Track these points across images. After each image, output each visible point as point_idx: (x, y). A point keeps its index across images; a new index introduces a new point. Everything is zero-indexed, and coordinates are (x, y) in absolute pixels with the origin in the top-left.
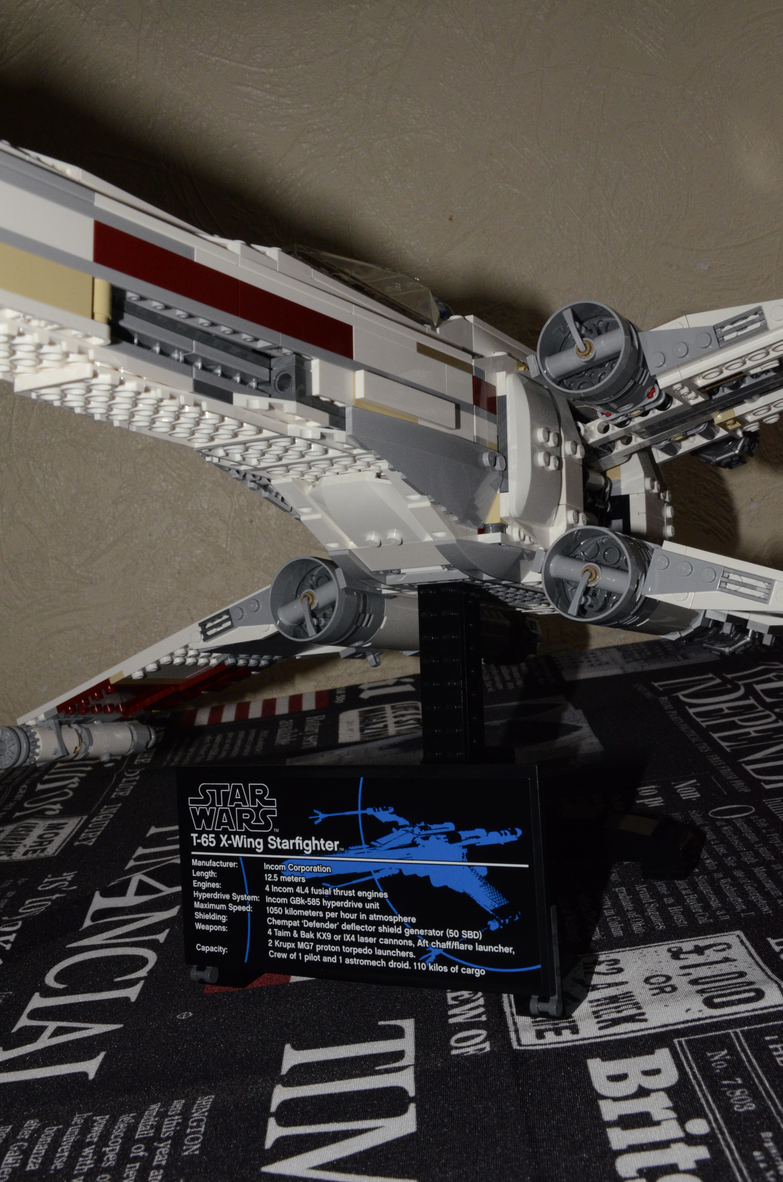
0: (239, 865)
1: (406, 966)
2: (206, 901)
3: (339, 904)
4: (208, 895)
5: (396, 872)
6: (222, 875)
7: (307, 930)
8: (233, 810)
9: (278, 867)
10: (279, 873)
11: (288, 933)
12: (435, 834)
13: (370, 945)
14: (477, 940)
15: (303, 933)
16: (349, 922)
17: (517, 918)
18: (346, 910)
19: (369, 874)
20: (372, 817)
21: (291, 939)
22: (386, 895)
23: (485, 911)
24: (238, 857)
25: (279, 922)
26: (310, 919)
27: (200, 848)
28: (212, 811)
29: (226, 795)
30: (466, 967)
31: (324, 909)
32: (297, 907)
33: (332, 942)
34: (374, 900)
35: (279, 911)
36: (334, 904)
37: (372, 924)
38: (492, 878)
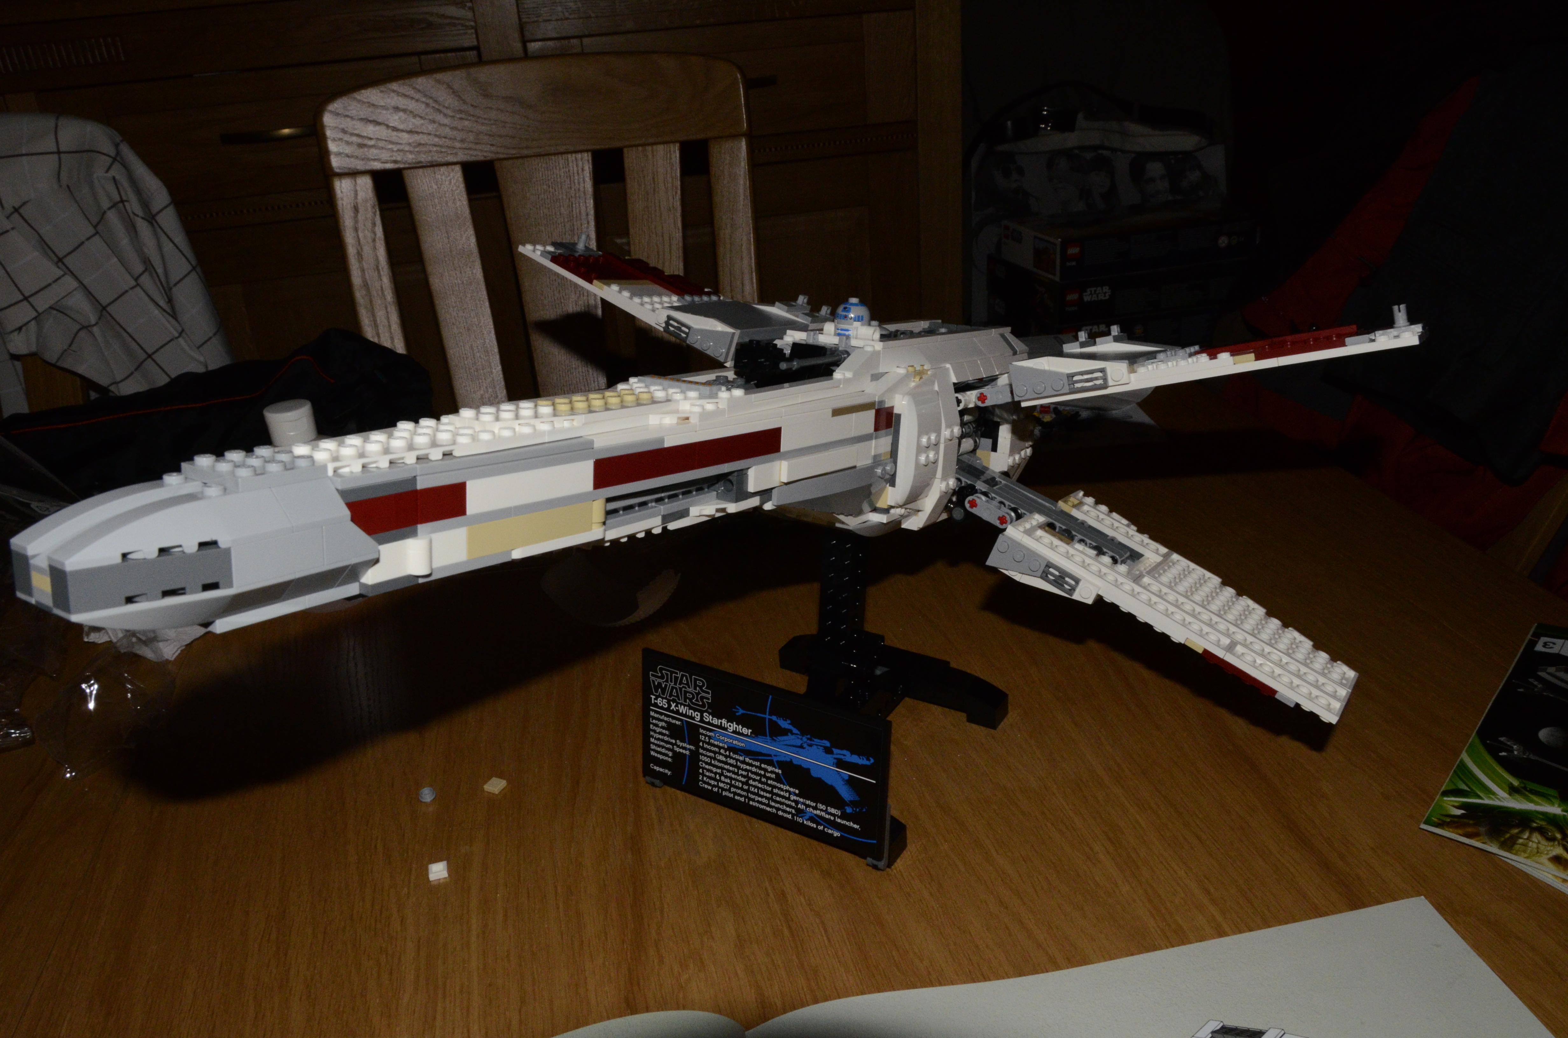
0: (683, 723)
1: (790, 817)
2: (658, 739)
3: (748, 767)
4: (660, 737)
5: (788, 760)
6: (670, 726)
7: (726, 777)
8: (681, 689)
9: (709, 734)
10: (710, 737)
11: (713, 775)
12: (816, 745)
13: (766, 798)
14: (837, 815)
15: (723, 778)
16: (754, 780)
17: (864, 810)
18: (753, 773)
19: (770, 755)
20: (775, 722)
21: (715, 779)
22: (780, 772)
23: (844, 800)
24: (682, 720)
25: (707, 767)
26: (729, 771)
27: (656, 705)
28: (666, 686)
29: (676, 678)
30: (828, 828)
31: (739, 768)
32: (720, 761)
33: (742, 789)
34: (772, 772)
35: (708, 760)
36: (745, 767)
37: (770, 785)
38: (851, 782)
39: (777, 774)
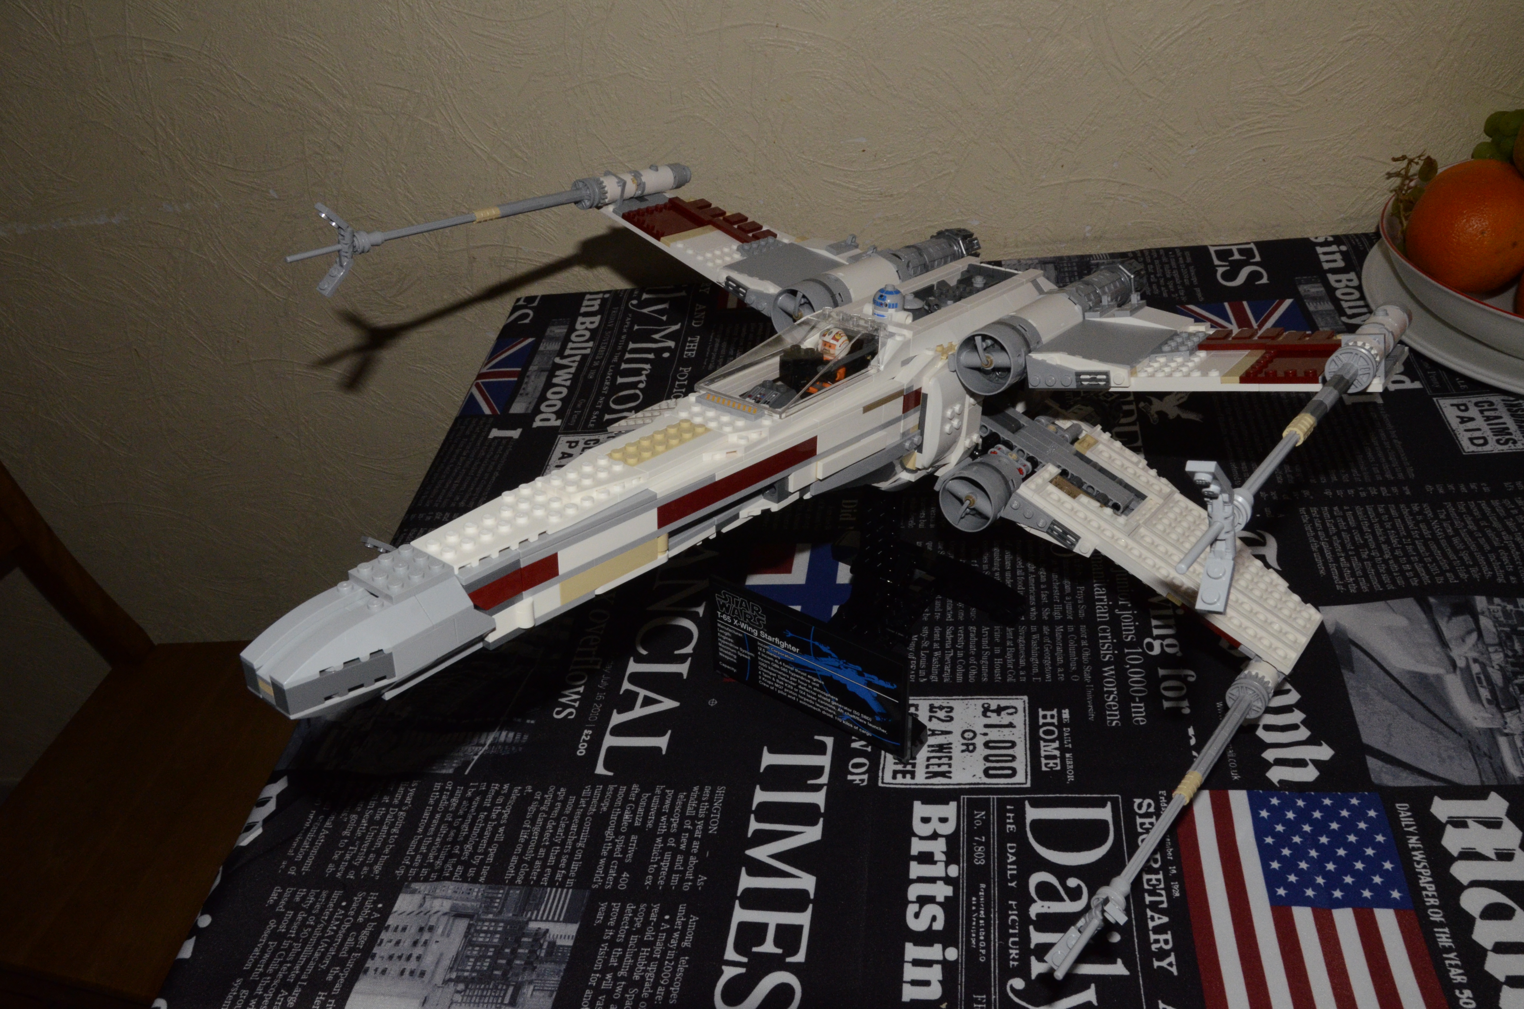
0: (744, 636)
1: (832, 716)
2: (724, 645)
3: (798, 676)
4: (727, 643)
5: (829, 676)
6: (733, 636)
7: (780, 680)
8: (741, 610)
9: (765, 646)
10: (766, 650)
11: (770, 678)
12: (851, 668)
13: (813, 700)
14: (869, 721)
15: (778, 681)
16: (803, 686)
17: (890, 721)
18: (801, 681)
19: (814, 670)
20: (818, 647)
21: (771, 681)
22: (824, 683)
23: (875, 711)
24: (744, 633)
25: (765, 671)
26: (782, 676)
27: (722, 619)
28: (729, 605)
29: (736, 600)
30: (861, 728)
31: (790, 675)
32: (774, 668)
33: (793, 690)
34: (816, 682)
35: (765, 666)
36: (795, 675)
37: (815, 692)
38: (878, 698)
39: (820, 684)
